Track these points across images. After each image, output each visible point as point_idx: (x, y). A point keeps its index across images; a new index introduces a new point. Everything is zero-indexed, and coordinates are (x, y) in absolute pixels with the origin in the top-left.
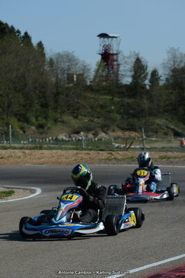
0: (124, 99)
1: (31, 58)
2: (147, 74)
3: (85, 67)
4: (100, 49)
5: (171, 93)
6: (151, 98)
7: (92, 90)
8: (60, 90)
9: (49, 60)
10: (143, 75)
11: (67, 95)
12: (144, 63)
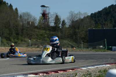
0: (51, 32)
1: (12, 14)
2: (61, 22)
3: (35, 18)
4: (41, 12)
5: (70, 30)
6: (62, 32)
7: (37, 28)
8: (24, 28)
9: (20, 15)
10: (59, 23)
11: (27, 30)
12: (59, 17)
